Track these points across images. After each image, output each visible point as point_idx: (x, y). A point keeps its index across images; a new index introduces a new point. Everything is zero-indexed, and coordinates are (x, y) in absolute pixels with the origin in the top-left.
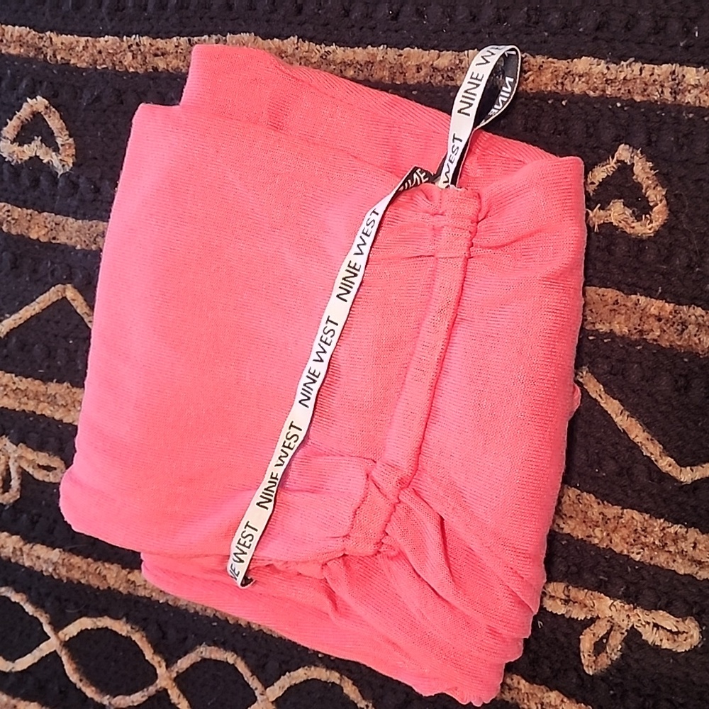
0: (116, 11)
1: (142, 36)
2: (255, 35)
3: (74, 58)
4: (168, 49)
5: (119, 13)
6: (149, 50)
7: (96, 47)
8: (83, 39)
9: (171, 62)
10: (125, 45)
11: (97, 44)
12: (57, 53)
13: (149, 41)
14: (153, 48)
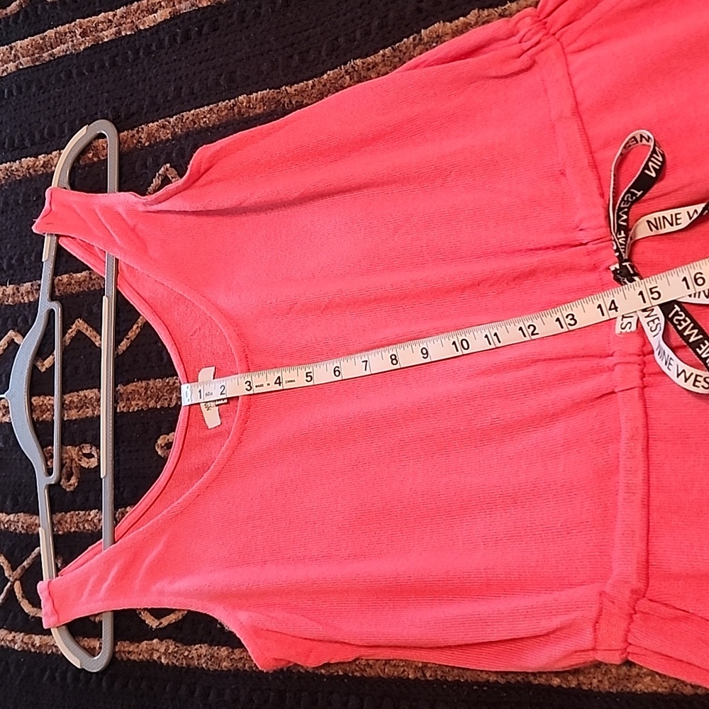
0: (332, 51)
1: (356, 60)
2: (444, 22)
3: (305, 98)
4: (377, 61)
5: (334, 52)
6: (363, 67)
7: (321, 83)
8: (310, 82)
9: (380, 70)
10: (343, 71)
11: (322, 80)
12: (292, 99)
13: (361, 60)
14: (365, 65)
